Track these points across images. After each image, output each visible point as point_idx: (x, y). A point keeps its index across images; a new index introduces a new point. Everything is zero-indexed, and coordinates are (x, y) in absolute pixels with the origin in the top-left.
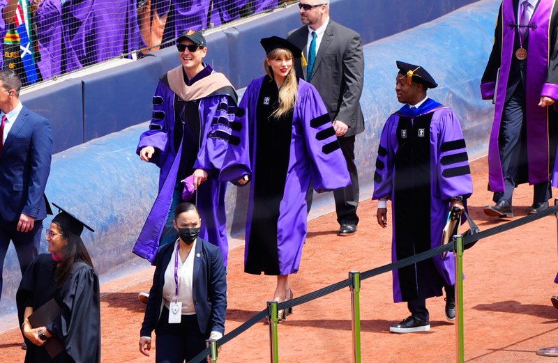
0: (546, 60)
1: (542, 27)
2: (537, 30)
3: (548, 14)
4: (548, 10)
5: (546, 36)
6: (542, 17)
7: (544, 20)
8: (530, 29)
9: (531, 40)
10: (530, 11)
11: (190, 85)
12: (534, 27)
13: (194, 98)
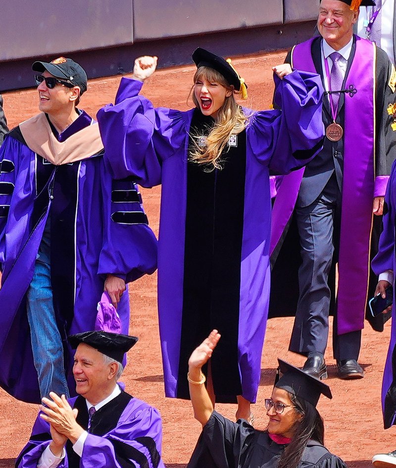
0: (370, 140)
1: (365, 90)
2: (358, 95)
3: (369, 70)
4: (369, 65)
5: (370, 103)
6: (362, 76)
7: (366, 80)
8: (347, 94)
9: (350, 113)
10: (342, 67)
11: (63, 138)
12: (352, 91)
13: (70, 159)
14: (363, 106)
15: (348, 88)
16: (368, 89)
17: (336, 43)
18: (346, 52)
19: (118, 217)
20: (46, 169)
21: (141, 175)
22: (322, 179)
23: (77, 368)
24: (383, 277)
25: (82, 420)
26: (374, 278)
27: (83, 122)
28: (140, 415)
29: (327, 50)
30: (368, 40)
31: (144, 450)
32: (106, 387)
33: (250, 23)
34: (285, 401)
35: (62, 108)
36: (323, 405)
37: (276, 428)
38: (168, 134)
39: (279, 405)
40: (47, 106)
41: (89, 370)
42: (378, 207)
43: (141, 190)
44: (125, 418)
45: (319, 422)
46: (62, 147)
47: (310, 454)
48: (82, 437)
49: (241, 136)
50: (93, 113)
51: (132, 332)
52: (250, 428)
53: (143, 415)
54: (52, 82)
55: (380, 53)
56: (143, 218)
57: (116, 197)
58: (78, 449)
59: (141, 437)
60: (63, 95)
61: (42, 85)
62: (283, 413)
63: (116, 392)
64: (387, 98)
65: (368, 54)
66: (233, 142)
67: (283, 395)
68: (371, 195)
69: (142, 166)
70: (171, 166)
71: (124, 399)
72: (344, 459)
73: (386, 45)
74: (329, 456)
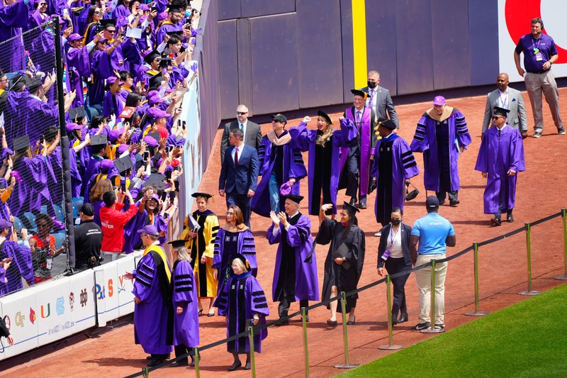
0: (369, 137)
3: (369, 116)
4: (369, 114)
6: (366, 118)
8: (362, 124)
9: (363, 129)
10: (361, 115)
11: (279, 138)
12: (364, 123)
13: (281, 144)
14: (367, 127)
15: (362, 122)
16: (368, 122)
17: (359, 108)
18: (362, 111)
19: (295, 161)
20: (274, 147)
21: (301, 148)
22: (354, 149)
23: (286, 205)
24: (374, 179)
25: (288, 220)
26: (371, 179)
27: (285, 133)
28: (304, 220)
29: (356, 110)
30: (369, 107)
31: (306, 230)
32: (294, 211)
33: (333, 103)
34: (346, 213)
35: (279, 129)
36: (357, 215)
37: (343, 221)
38: (310, 137)
39: (344, 215)
40: (275, 128)
41: (289, 206)
42: (372, 158)
43: (302, 153)
44: (300, 221)
45: (356, 219)
46: (279, 140)
47: (353, 229)
48: (288, 226)
49: (331, 138)
50: (288, 130)
51: (301, 195)
52: (335, 221)
53: (305, 220)
54: (276, 121)
55: (372, 112)
56: (302, 162)
57: (295, 155)
58: (287, 229)
59: (305, 226)
60: (280, 125)
61: (273, 122)
62: (345, 217)
63: (297, 213)
64: (374, 125)
65: (368, 111)
66: (328, 139)
67: (345, 212)
68: (369, 154)
69: (302, 145)
70: (311, 146)
71: (300, 215)
72: (365, 231)
73: (374, 108)
74: (359, 229)
